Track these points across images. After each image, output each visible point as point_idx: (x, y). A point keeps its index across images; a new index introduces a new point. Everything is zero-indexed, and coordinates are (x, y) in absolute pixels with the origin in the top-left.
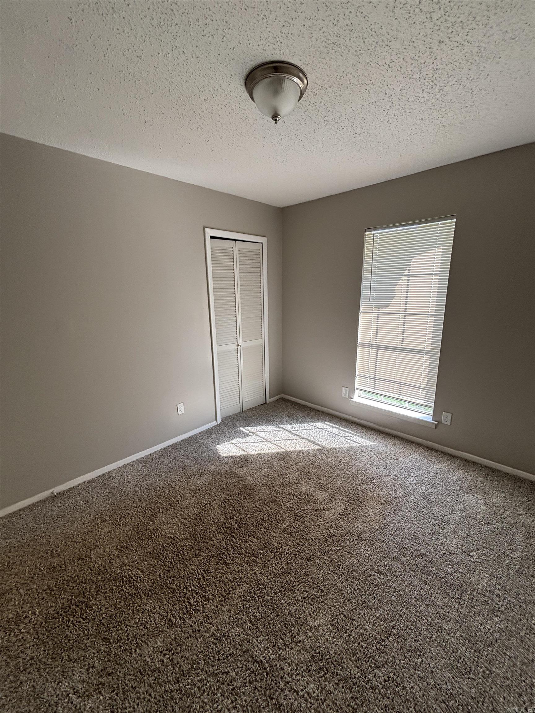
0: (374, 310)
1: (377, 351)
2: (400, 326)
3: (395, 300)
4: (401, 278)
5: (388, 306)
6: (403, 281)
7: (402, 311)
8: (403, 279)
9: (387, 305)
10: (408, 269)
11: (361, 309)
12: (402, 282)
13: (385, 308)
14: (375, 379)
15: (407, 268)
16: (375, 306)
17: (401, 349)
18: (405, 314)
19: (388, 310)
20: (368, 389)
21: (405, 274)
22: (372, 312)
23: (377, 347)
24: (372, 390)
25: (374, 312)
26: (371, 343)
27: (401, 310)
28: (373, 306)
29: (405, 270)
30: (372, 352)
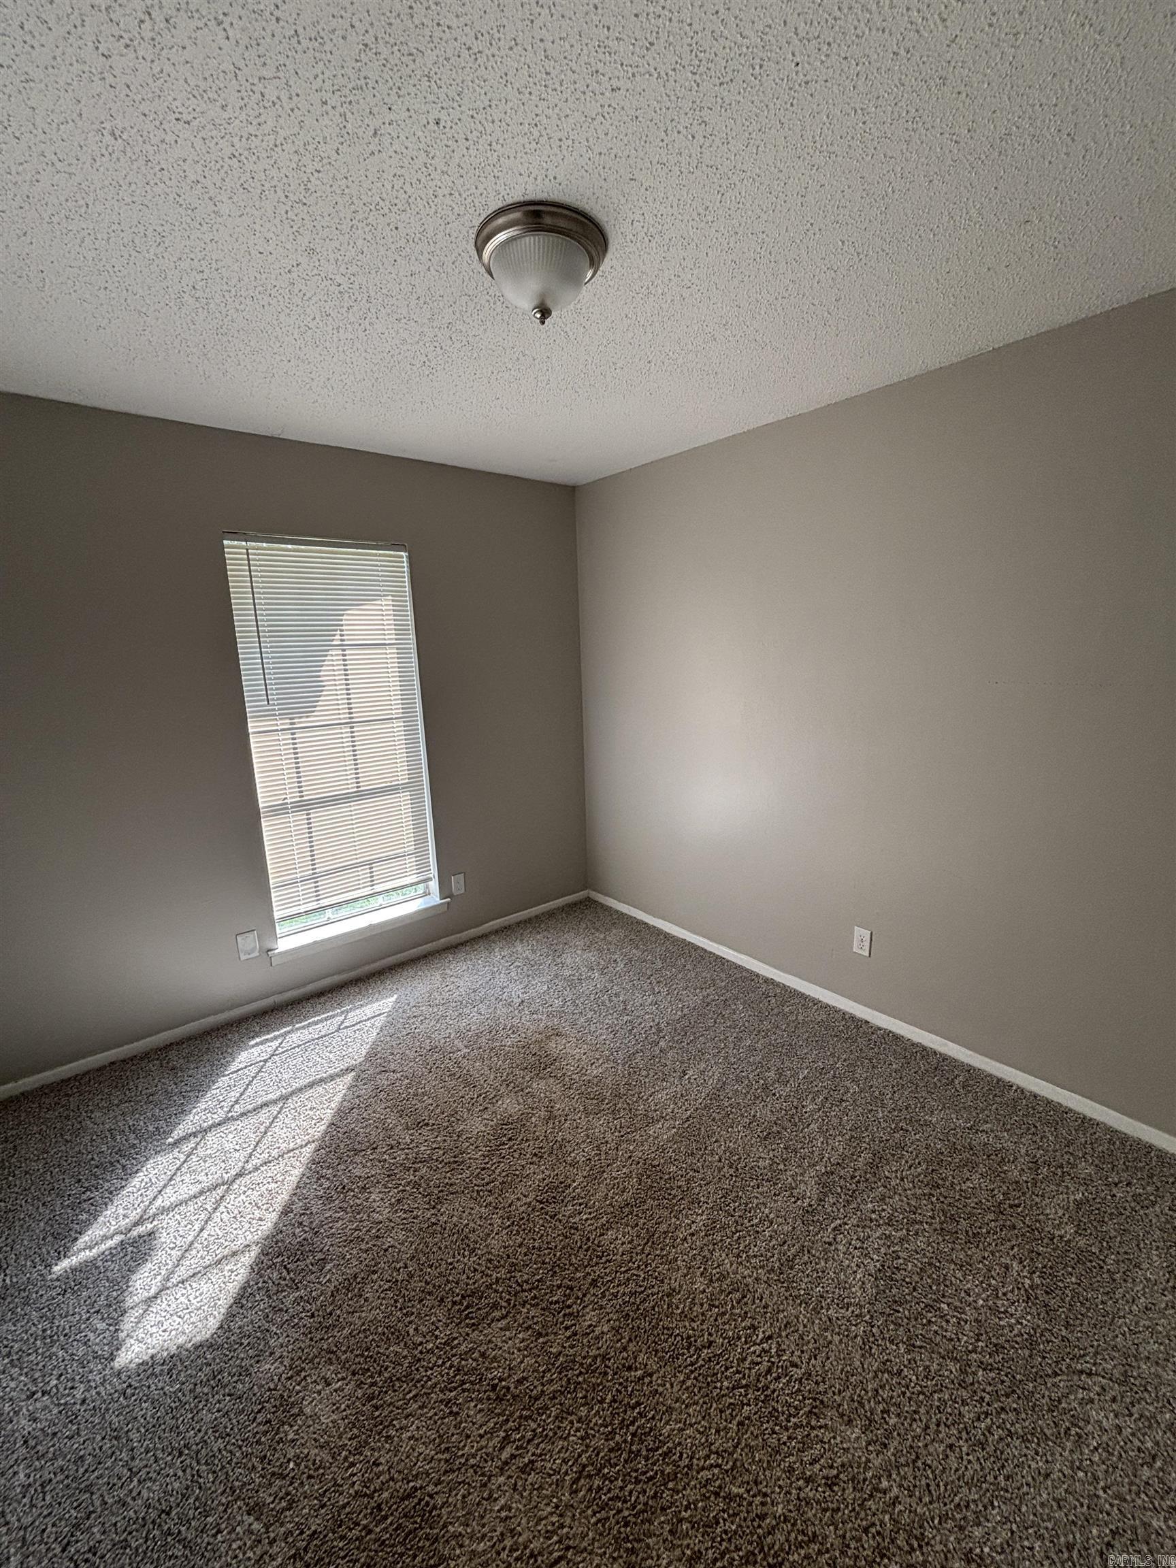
0: (283, 723)
1: (308, 814)
2: (346, 749)
3: (326, 698)
4: (328, 651)
5: (313, 712)
6: (334, 658)
7: (345, 718)
8: (334, 653)
9: (309, 710)
10: (338, 632)
11: (252, 726)
12: (333, 660)
13: (307, 717)
14: (315, 877)
15: (336, 630)
16: (280, 714)
17: (360, 795)
18: (351, 724)
19: (313, 720)
20: (302, 909)
21: (334, 643)
22: (277, 730)
23: (303, 806)
24: (314, 905)
25: (282, 730)
26: (289, 801)
27: (341, 716)
28: (275, 715)
29: (334, 635)
30: (296, 820)
